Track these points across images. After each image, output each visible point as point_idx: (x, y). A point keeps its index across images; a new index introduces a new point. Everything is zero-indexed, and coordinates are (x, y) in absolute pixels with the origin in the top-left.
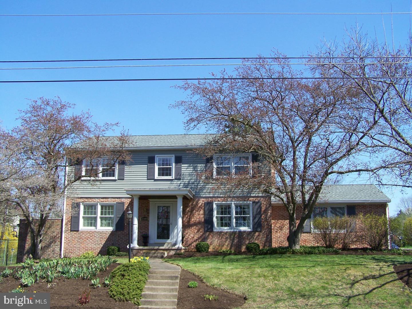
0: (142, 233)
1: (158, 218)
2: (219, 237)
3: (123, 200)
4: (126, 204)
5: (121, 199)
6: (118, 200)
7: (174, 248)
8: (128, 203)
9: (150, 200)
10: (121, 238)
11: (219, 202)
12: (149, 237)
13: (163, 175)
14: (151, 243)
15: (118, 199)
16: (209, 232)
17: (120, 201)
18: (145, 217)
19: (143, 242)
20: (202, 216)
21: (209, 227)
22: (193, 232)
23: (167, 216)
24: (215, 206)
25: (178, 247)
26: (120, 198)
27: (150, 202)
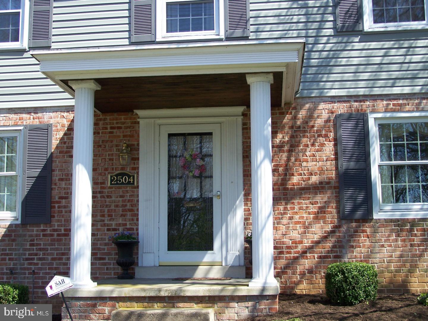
0: (114, 230)
1: (170, 178)
2: (396, 241)
3: (47, 118)
4: (58, 130)
5: (40, 115)
6: (29, 120)
7: (243, 291)
8: (63, 126)
9: (140, 113)
10: (40, 249)
11: (388, 115)
12: (140, 244)
13: (184, 28)
14: (145, 264)
15: (29, 113)
16: (357, 221)
17: (36, 122)
18: (123, 175)
19: (119, 263)
20: (330, 165)
21: (360, 198)
22: (298, 223)
23: (202, 168)
24: (373, 129)
25: (264, 289)
26: (36, 110)
27: (141, 122)
